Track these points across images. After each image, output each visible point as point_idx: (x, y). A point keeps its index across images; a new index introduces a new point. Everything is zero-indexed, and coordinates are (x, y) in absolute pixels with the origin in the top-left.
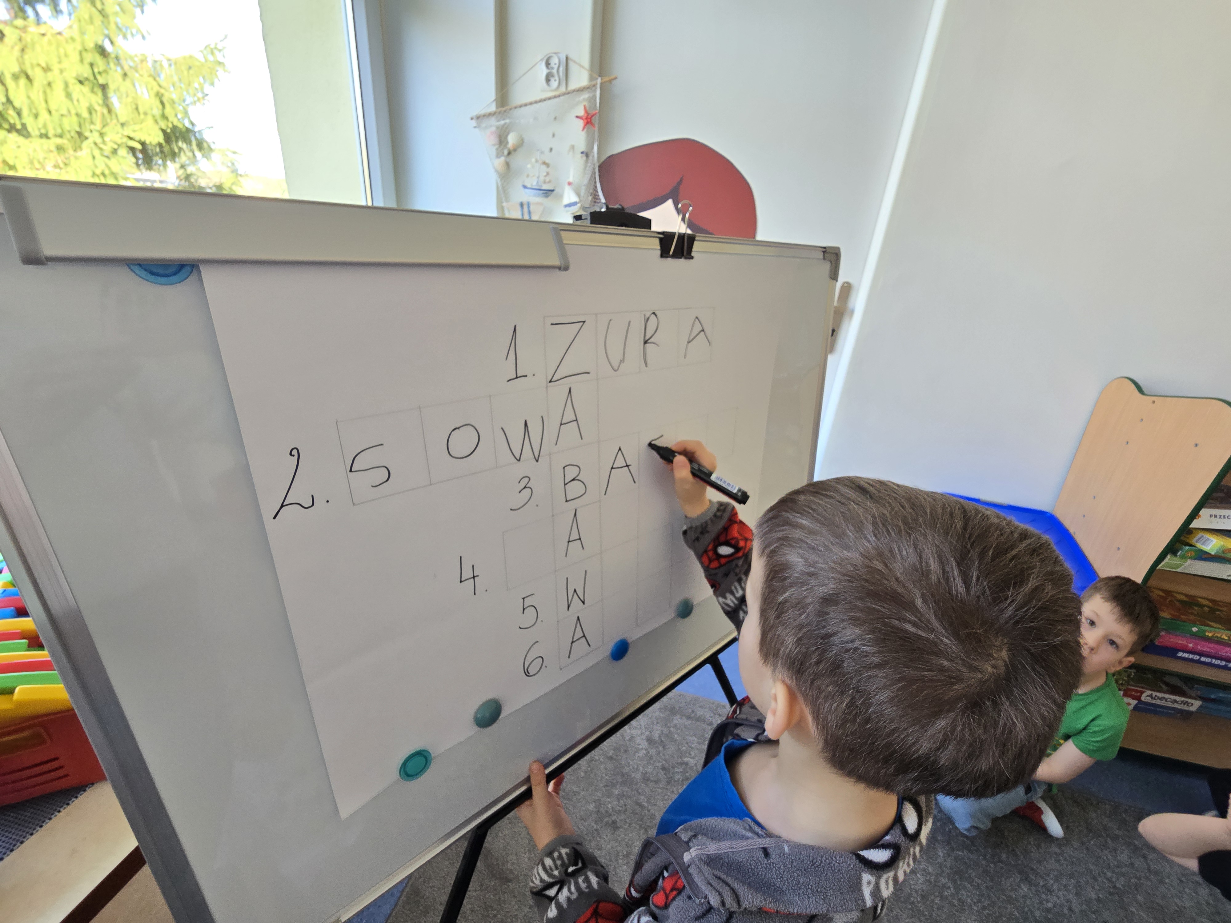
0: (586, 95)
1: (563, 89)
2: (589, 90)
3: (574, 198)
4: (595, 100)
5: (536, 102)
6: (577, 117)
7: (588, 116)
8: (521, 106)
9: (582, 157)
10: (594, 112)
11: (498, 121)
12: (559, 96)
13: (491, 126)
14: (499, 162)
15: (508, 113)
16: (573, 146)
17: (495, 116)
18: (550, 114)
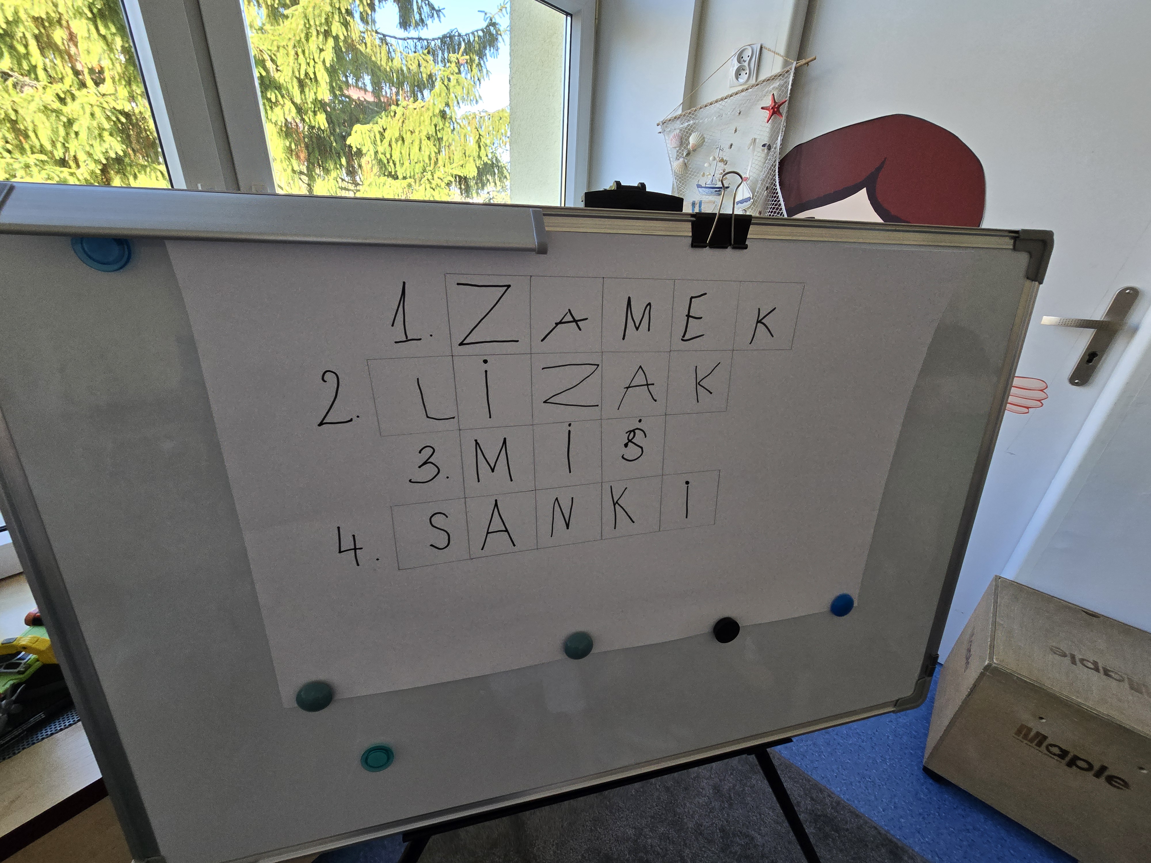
0: (777, 84)
1: (753, 81)
2: (781, 77)
3: (748, 194)
4: (787, 87)
5: (722, 99)
6: (762, 108)
7: (775, 105)
8: (706, 106)
9: (763, 150)
10: (784, 100)
11: (682, 124)
12: (747, 89)
13: (675, 129)
14: (677, 164)
15: (693, 114)
16: (755, 139)
17: (680, 120)
18: (734, 109)
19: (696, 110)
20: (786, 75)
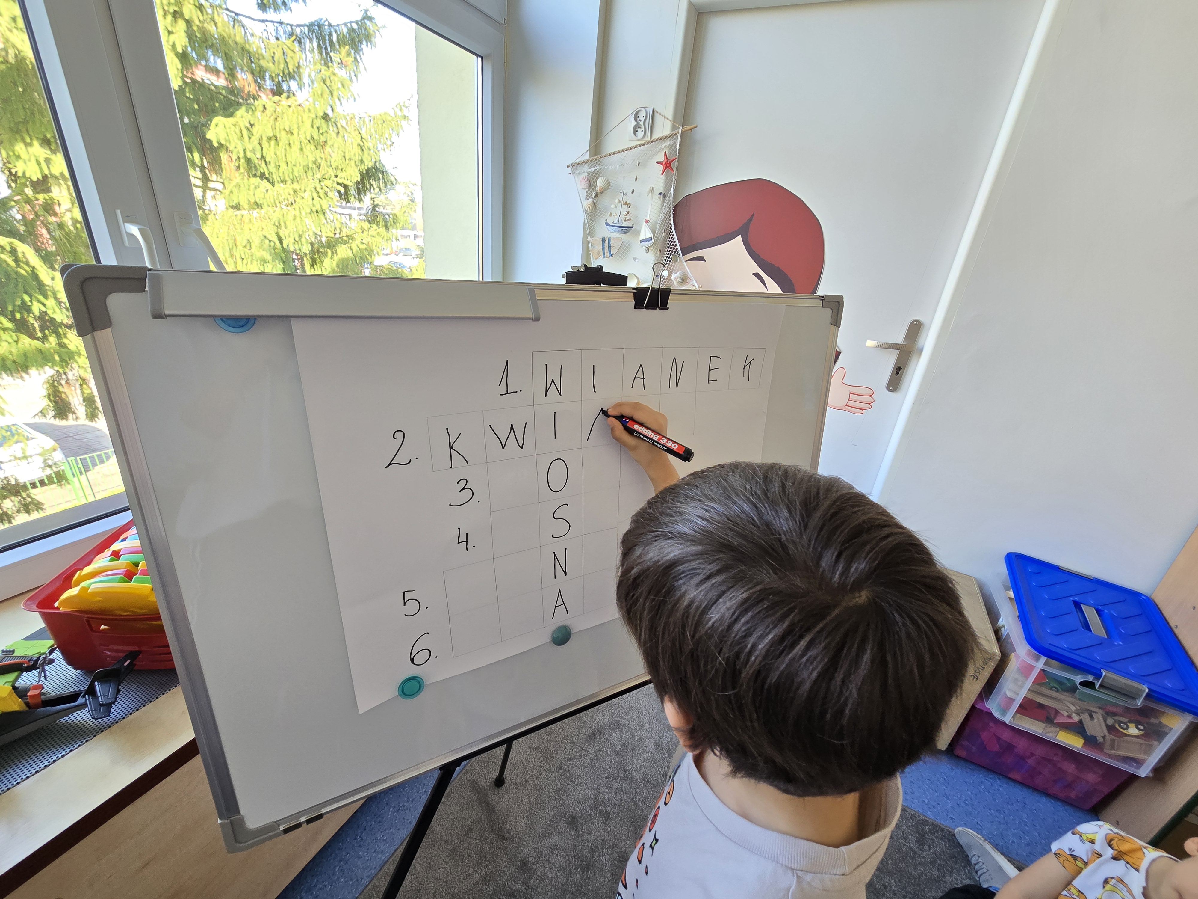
0: (667, 143)
1: (648, 138)
2: (670, 138)
3: (649, 235)
4: (676, 147)
5: (623, 151)
6: (657, 162)
7: (667, 161)
8: (610, 155)
9: (660, 198)
10: (674, 158)
11: (590, 168)
12: (643, 145)
13: (583, 172)
14: (587, 203)
15: (599, 161)
16: (653, 188)
17: (587, 164)
18: (634, 160)
19: (601, 157)
20: (675, 137)
